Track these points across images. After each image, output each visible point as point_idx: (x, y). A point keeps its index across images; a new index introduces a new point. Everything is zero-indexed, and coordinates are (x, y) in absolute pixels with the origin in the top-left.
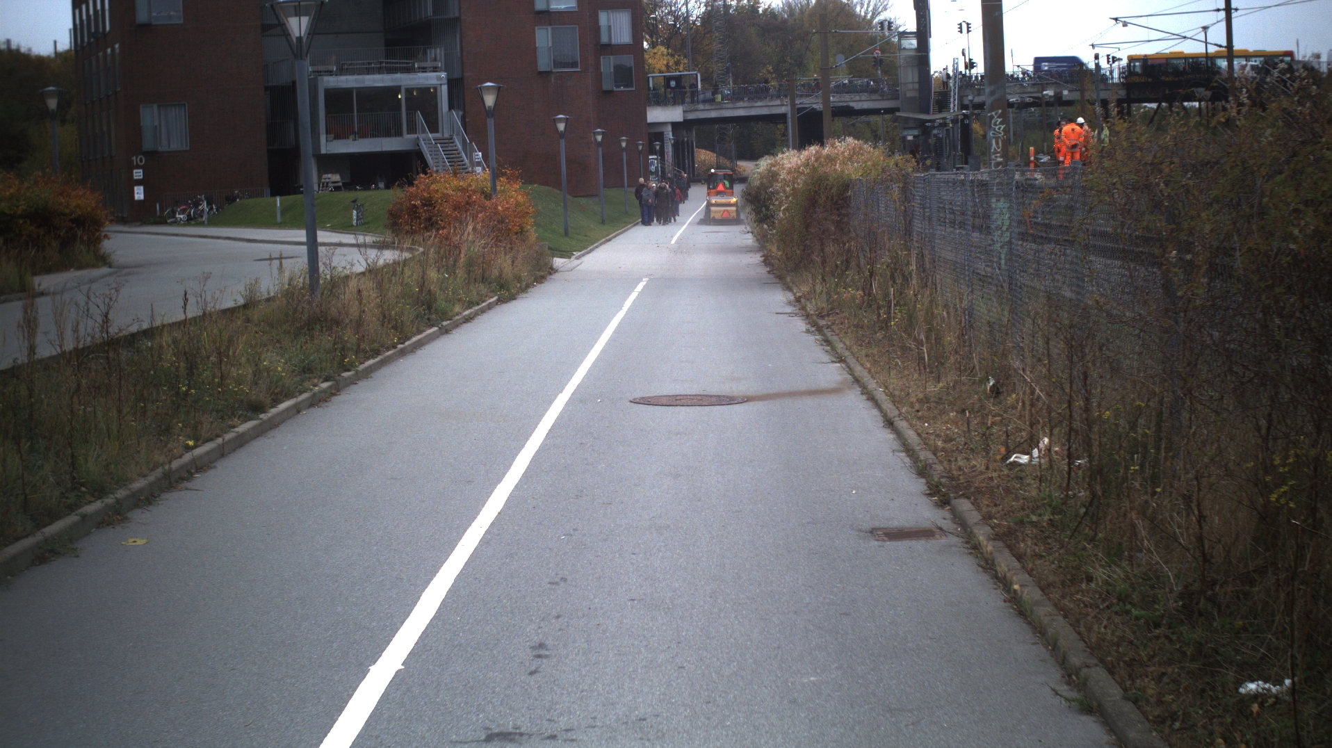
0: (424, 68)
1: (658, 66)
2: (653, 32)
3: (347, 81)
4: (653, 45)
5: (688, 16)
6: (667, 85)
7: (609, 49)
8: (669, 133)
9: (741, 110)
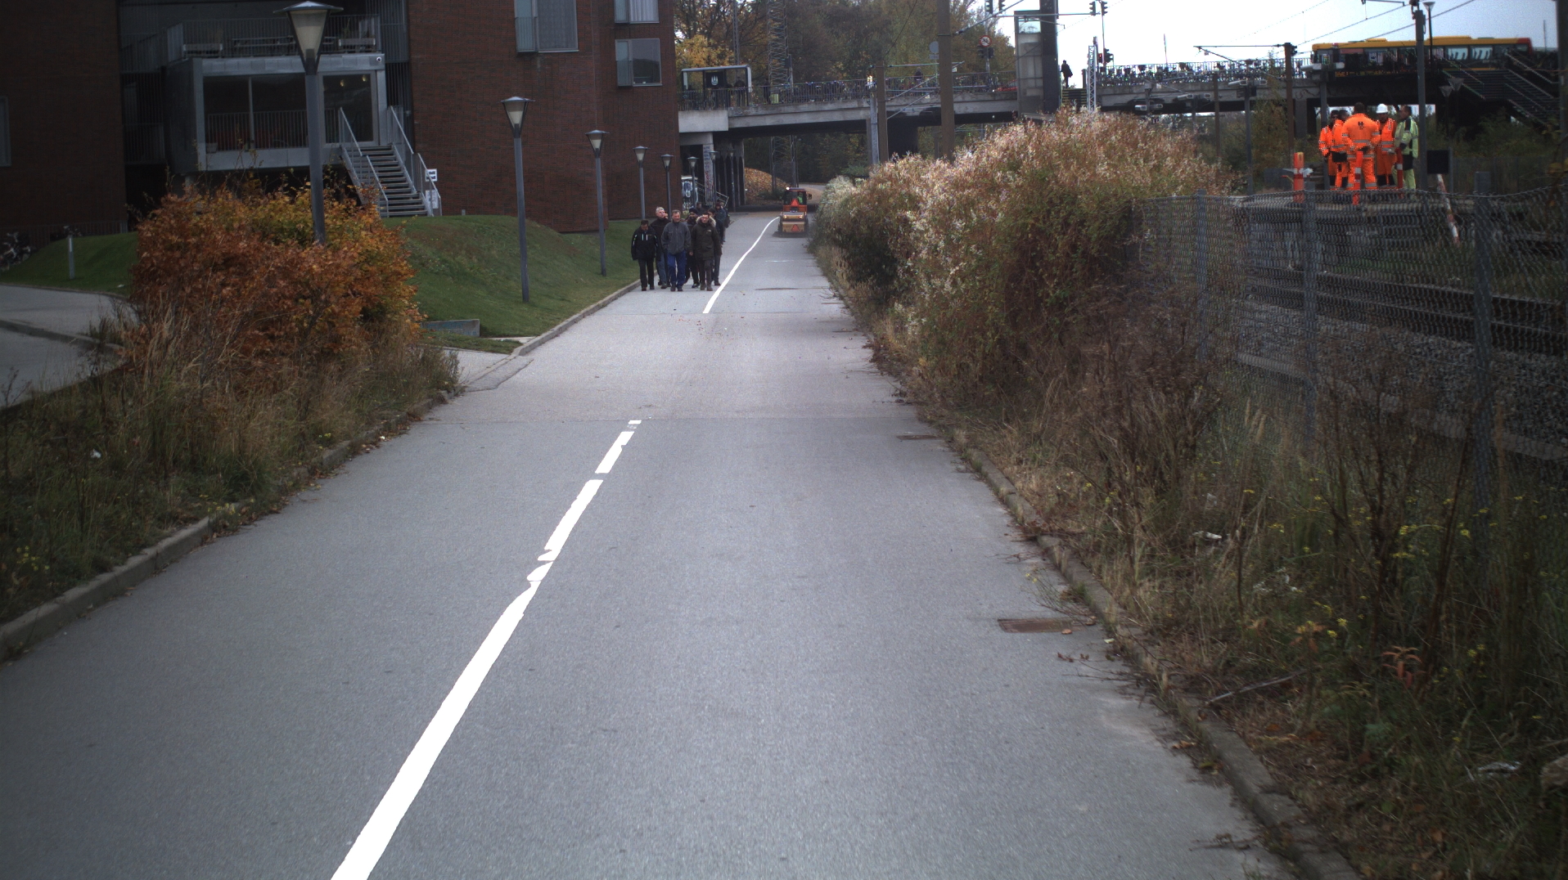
0: (351, 47)
1: (695, 60)
2: (689, 18)
3: (238, 66)
4: (690, 34)
6: (708, 83)
7: (627, 30)
8: (709, 147)
9: (805, 115)
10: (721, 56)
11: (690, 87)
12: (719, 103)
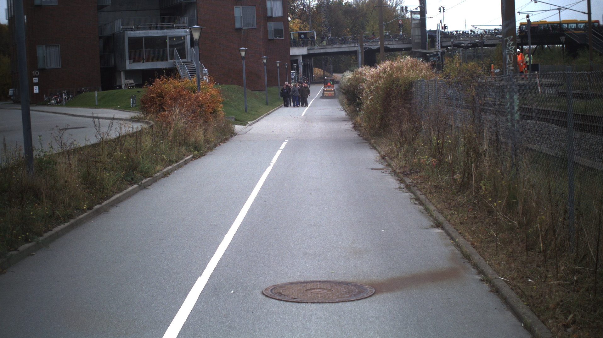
0: (178, 27)
1: (295, 29)
2: (293, 12)
3: (140, 33)
4: (293, 19)
5: (309, 5)
6: (300, 37)
7: (272, 19)
8: (301, 60)
9: (335, 49)
10: (305, 27)
11: (294, 39)
12: (304, 45)
